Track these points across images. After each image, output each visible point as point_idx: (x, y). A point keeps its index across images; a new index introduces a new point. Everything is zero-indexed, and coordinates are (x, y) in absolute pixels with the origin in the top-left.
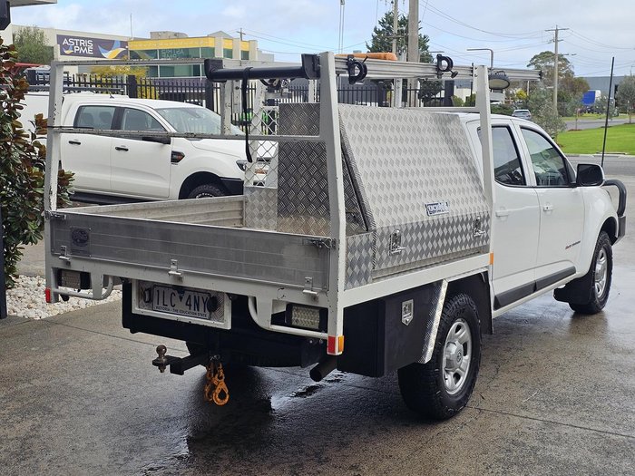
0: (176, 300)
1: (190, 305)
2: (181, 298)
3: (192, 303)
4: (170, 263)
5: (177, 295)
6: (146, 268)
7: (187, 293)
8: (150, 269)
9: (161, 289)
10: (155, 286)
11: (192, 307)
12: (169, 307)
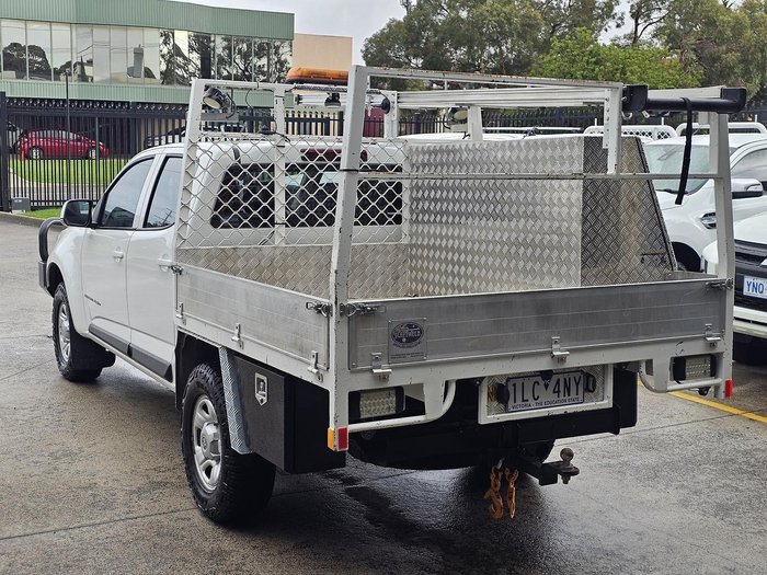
0: (540, 390)
1: (559, 392)
2: (546, 386)
3: (562, 389)
4: (551, 343)
5: (542, 383)
6: (514, 356)
7: (555, 378)
8: (520, 356)
9: (519, 383)
10: (508, 379)
11: (562, 394)
12: (532, 402)
